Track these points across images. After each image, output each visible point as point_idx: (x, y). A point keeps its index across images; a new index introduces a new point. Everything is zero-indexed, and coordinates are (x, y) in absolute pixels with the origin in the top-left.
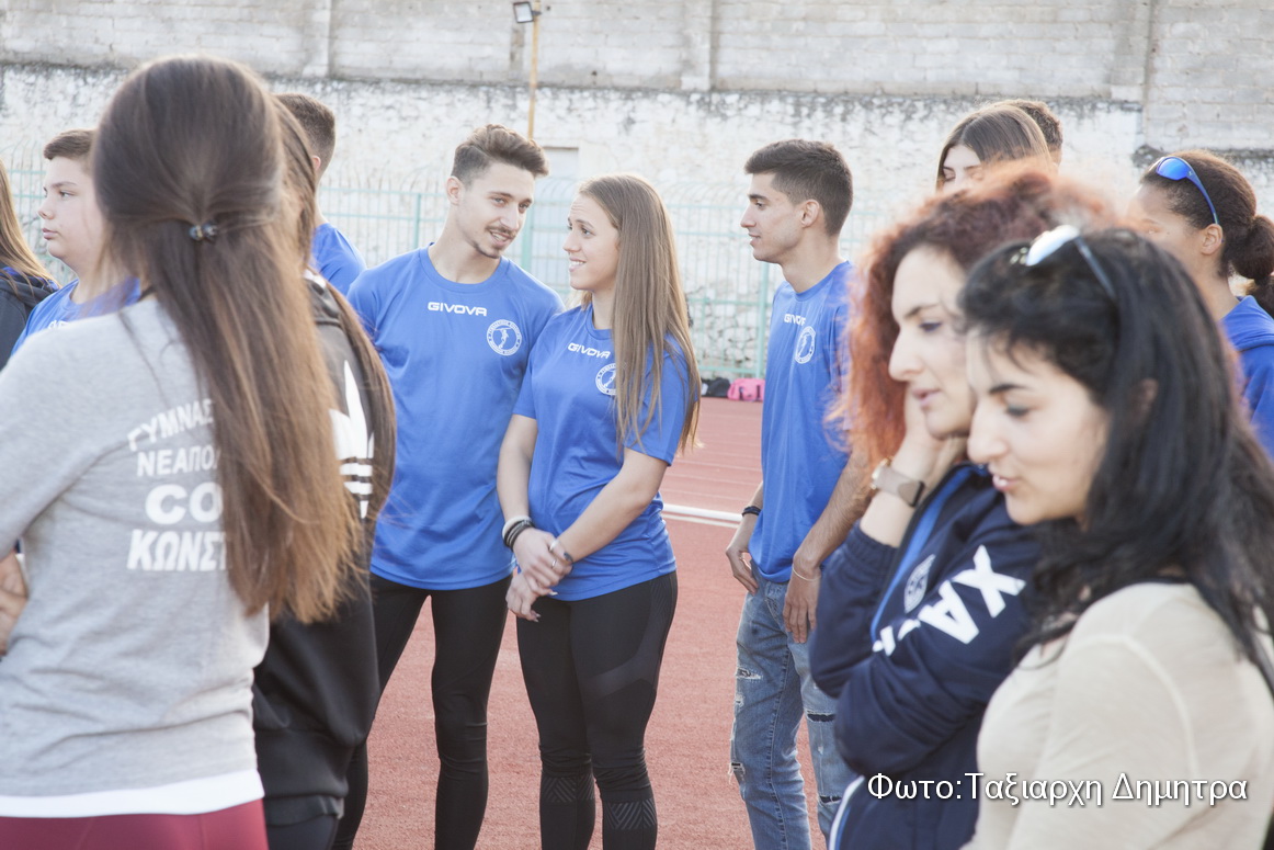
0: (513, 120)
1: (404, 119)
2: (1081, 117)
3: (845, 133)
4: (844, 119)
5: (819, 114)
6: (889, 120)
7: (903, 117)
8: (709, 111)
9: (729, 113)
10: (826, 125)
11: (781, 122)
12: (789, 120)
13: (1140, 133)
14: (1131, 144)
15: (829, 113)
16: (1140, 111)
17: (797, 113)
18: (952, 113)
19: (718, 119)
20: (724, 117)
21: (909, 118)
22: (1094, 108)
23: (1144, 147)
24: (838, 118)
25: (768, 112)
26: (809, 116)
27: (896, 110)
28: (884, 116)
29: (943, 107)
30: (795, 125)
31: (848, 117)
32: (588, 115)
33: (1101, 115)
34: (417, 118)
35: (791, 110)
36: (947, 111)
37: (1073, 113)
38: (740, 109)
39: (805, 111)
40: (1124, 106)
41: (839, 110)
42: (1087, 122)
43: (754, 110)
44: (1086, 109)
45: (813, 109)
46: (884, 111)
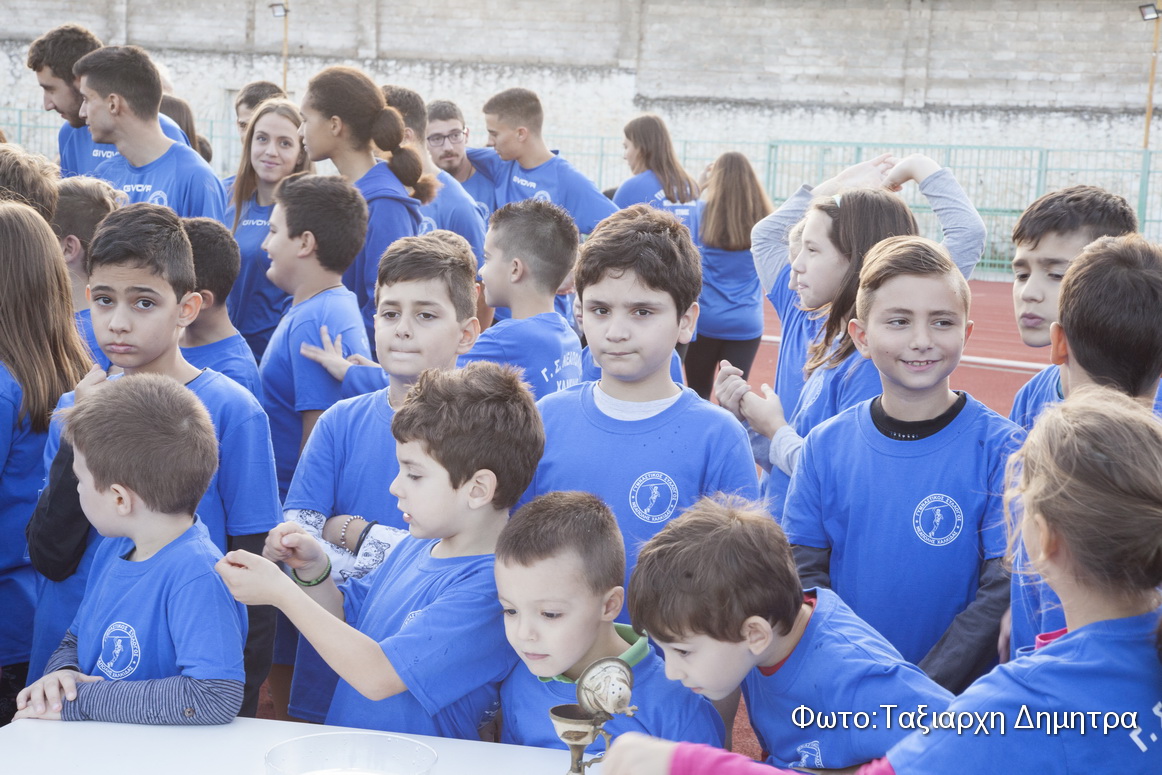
0: (252, 75)
1: (179, 73)
2: (603, 77)
3: (462, 85)
4: (461, 76)
5: (446, 73)
6: (489, 77)
7: (497, 75)
8: (377, 71)
9: (390, 72)
10: (451, 80)
11: (423, 78)
12: (427, 77)
13: (636, 86)
14: (631, 94)
15: (452, 73)
16: (636, 74)
17: (433, 73)
18: (528, 74)
19: (383, 76)
20: (387, 75)
21: (501, 76)
22: (610, 72)
23: (638, 95)
24: (457, 76)
25: (415, 72)
26: (440, 74)
27: (493, 71)
28: (485, 75)
29: (521, 70)
30: (432, 80)
31: (464, 75)
32: (300, 72)
33: (614, 76)
34: (188, 73)
35: (428, 70)
36: (524, 73)
37: (598, 75)
38: (396, 71)
39: (437, 71)
40: (627, 71)
41: (458, 71)
42: (606, 80)
43: (406, 70)
44: (606, 72)
45: (442, 70)
46: (485, 72)
